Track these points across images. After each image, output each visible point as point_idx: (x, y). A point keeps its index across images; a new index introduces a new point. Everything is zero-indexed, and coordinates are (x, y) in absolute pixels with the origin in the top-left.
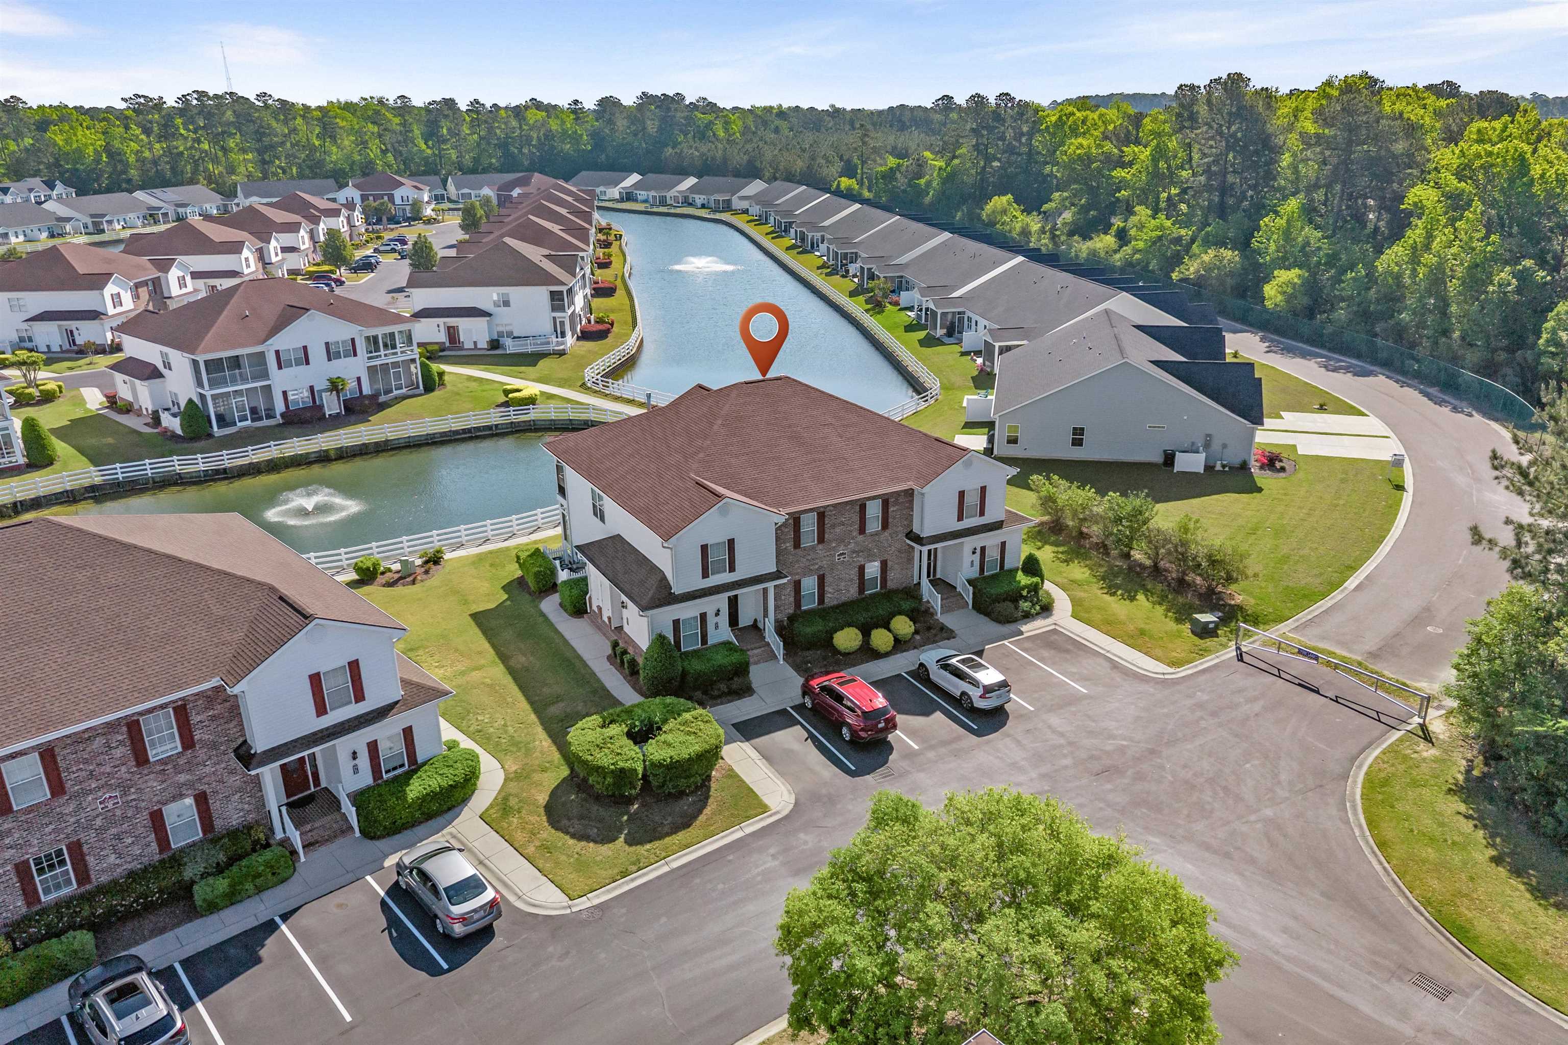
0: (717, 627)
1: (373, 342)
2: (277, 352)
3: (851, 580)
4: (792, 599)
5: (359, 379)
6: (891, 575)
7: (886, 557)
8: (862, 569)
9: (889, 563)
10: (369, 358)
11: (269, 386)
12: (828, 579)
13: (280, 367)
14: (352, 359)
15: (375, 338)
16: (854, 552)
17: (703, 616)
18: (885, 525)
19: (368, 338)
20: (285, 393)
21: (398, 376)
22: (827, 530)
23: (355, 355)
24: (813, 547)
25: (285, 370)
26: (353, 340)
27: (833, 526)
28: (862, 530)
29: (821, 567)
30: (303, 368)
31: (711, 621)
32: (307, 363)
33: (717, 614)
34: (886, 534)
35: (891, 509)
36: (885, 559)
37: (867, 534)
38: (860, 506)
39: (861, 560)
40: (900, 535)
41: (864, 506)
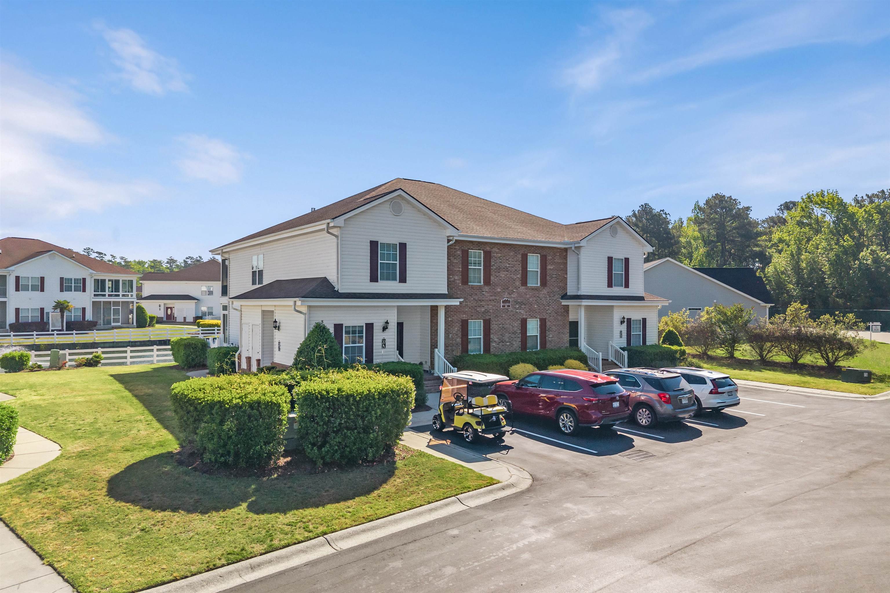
0: (384, 345)
1: (100, 285)
2: (17, 278)
3: (514, 333)
4: (459, 340)
5: (84, 309)
6: (550, 336)
7: (544, 315)
8: (524, 324)
9: (548, 324)
10: (95, 295)
11: (5, 302)
12: (494, 326)
13: (17, 289)
14: (80, 293)
15: (103, 281)
16: (517, 302)
17: (370, 327)
18: (544, 283)
19: (97, 281)
20: (17, 310)
21: (116, 312)
22: (493, 273)
23: (84, 291)
24: (480, 288)
25: (21, 293)
26: (84, 280)
27: (499, 269)
28: (524, 282)
29: (486, 312)
30: (38, 293)
31: (378, 336)
32: (42, 290)
33: (385, 329)
34: (545, 291)
35: (549, 267)
36: (544, 317)
37: (528, 288)
38: (523, 255)
39: (523, 313)
40: (557, 296)
41: (526, 256)
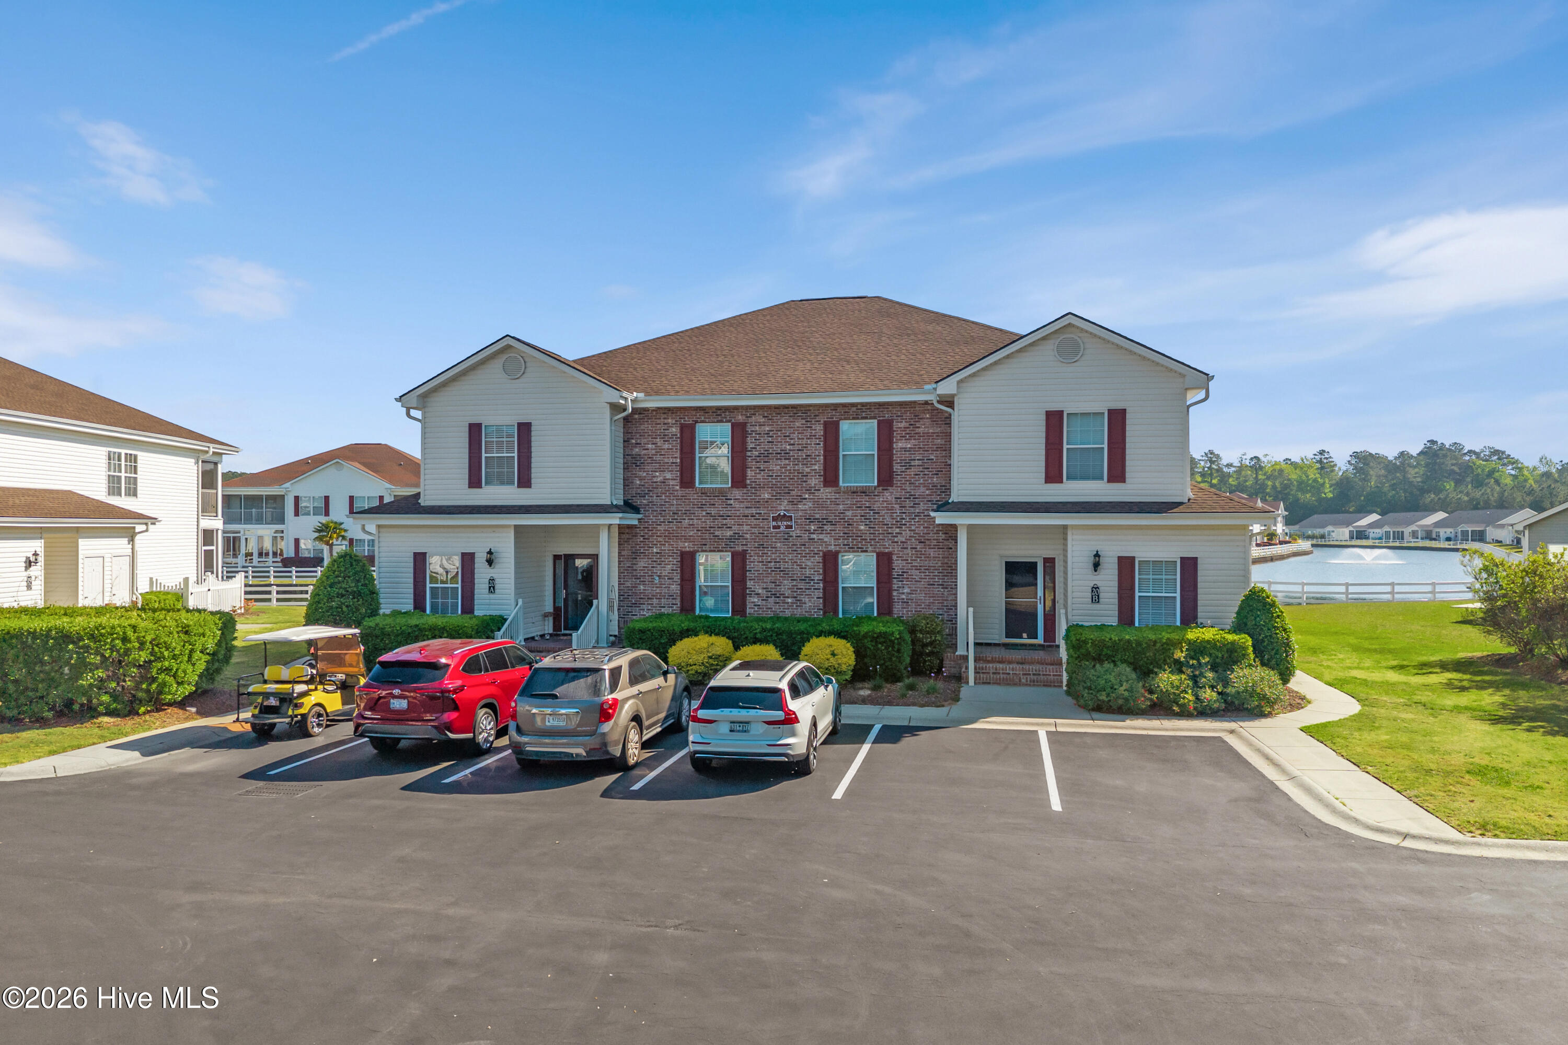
0: (492, 588)
2: (297, 499)
3: (807, 579)
4: (675, 588)
6: (902, 591)
7: (888, 547)
8: (830, 562)
9: (898, 564)
11: (283, 531)
12: (754, 564)
13: (297, 513)
16: (811, 520)
17: (468, 559)
18: (886, 478)
20: (297, 541)
22: (750, 463)
24: (721, 493)
25: (301, 518)
27: (766, 456)
28: (830, 477)
29: (738, 536)
30: (322, 518)
31: (482, 573)
32: (327, 514)
33: (490, 561)
34: (889, 495)
35: (899, 445)
36: (887, 550)
37: (840, 489)
38: (826, 424)
39: (829, 542)
40: (922, 506)
41: (836, 425)
